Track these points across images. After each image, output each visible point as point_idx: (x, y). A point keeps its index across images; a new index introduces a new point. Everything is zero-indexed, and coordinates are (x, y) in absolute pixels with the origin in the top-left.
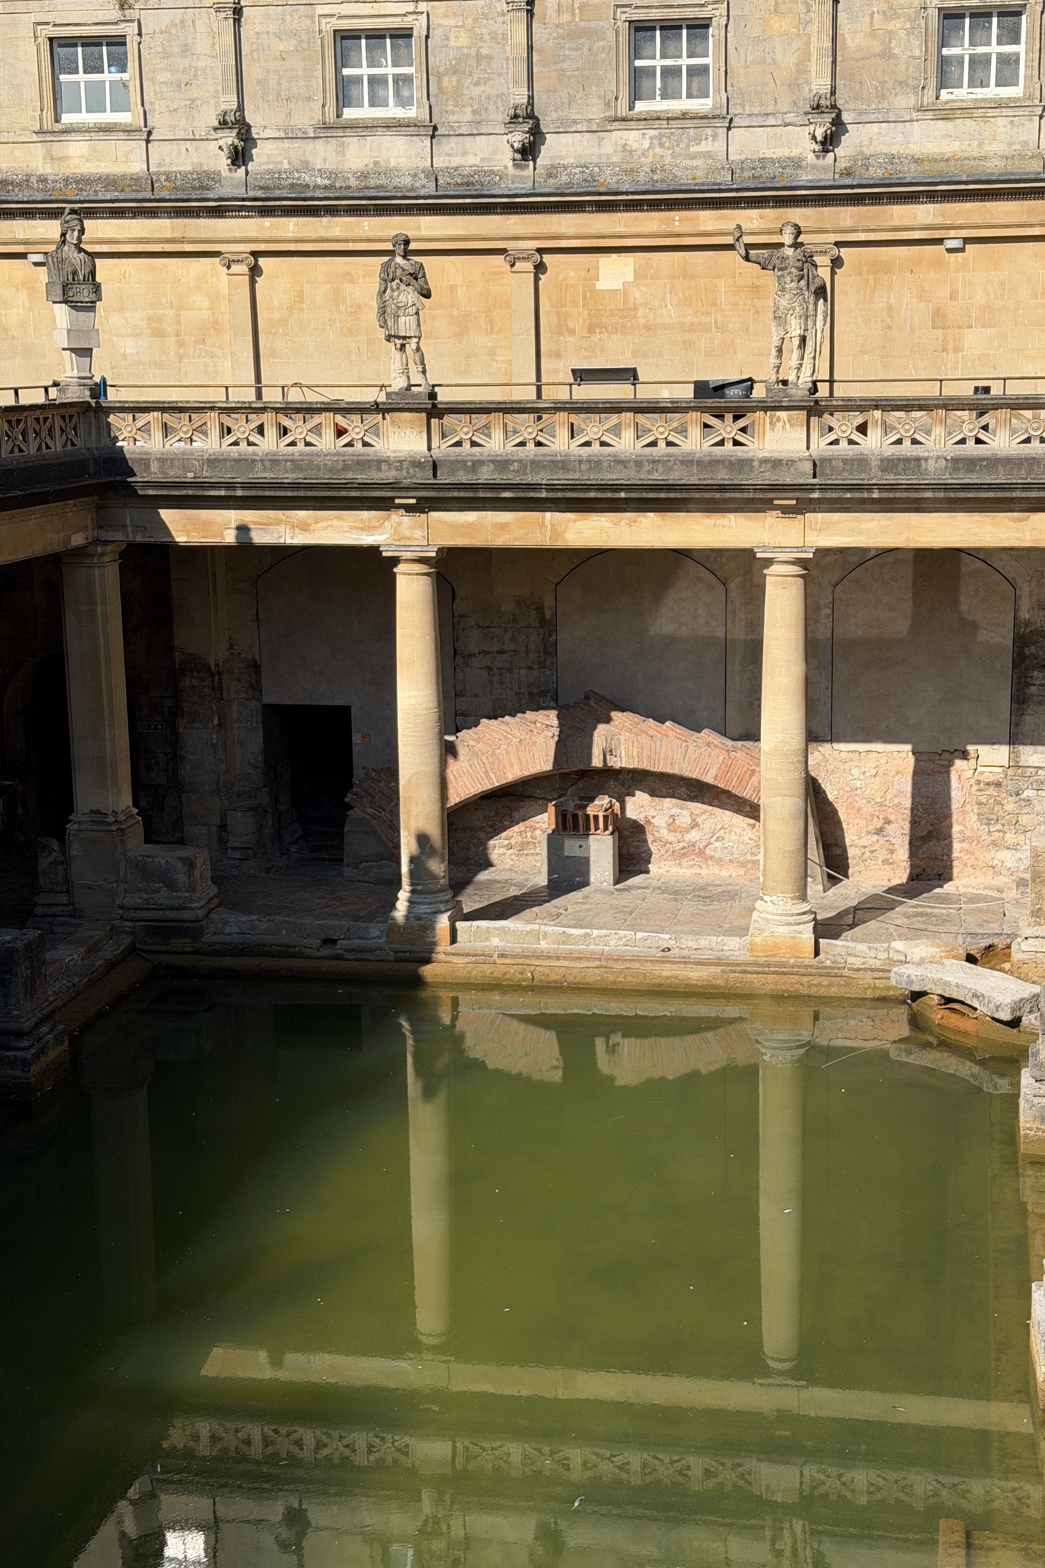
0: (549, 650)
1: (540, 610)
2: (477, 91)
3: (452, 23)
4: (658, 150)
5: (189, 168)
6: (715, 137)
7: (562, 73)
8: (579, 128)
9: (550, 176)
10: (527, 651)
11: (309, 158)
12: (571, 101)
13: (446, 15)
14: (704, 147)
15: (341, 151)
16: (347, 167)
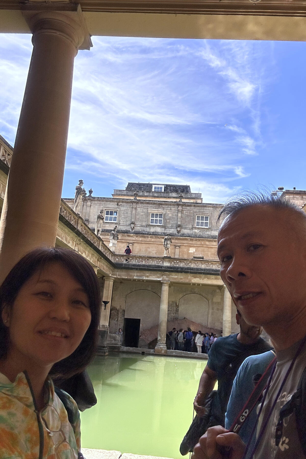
0: (177, 311)
1: (176, 304)
2: (172, 222)
3: (169, 213)
4: (200, 233)
5: (125, 230)
6: (209, 232)
7: (186, 221)
8: (188, 229)
9: (183, 235)
10: (173, 311)
11: (145, 229)
12: (187, 225)
13: (168, 212)
14: (207, 233)
15: (150, 229)
16: (151, 231)
